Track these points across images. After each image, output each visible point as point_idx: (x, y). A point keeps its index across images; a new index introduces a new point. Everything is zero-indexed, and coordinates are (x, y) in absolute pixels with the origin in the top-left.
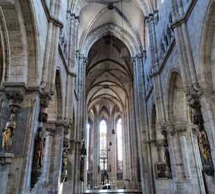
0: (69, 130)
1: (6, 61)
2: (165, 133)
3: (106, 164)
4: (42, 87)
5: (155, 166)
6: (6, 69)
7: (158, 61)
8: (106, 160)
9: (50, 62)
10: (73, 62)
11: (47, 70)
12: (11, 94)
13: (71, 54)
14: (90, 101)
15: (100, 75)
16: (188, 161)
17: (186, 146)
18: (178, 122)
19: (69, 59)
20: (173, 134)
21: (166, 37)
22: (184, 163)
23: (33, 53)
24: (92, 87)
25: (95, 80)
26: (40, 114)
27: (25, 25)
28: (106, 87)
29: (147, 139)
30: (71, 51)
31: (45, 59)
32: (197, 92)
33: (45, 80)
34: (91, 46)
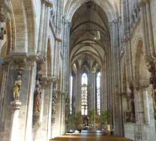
0: (57, 84)
1: (13, 36)
2: (132, 88)
3: (86, 110)
4: (38, 55)
5: (124, 113)
6: (13, 42)
7: (129, 29)
8: (87, 107)
9: (43, 36)
10: (60, 29)
11: (41, 42)
12: (17, 61)
13: (58, 23)
14: (73, 57)
15: (82, 35)
16: (148, 110)
17: (147, 98)
18: (142, 80)
19: (56, 27)
20: (138, 89)
21: (136, 10)
22: (145, 111)
23: (31, 30)
24: (75, 45)
25: (78, 38)
26: (37, 75)
27: (26, 9)
28: (88, 44)
29: (120, 92)
30: (58, 20)
31: (40, 33)
32: (153, 59)
33: (40, 50)
34: (74, 12)
